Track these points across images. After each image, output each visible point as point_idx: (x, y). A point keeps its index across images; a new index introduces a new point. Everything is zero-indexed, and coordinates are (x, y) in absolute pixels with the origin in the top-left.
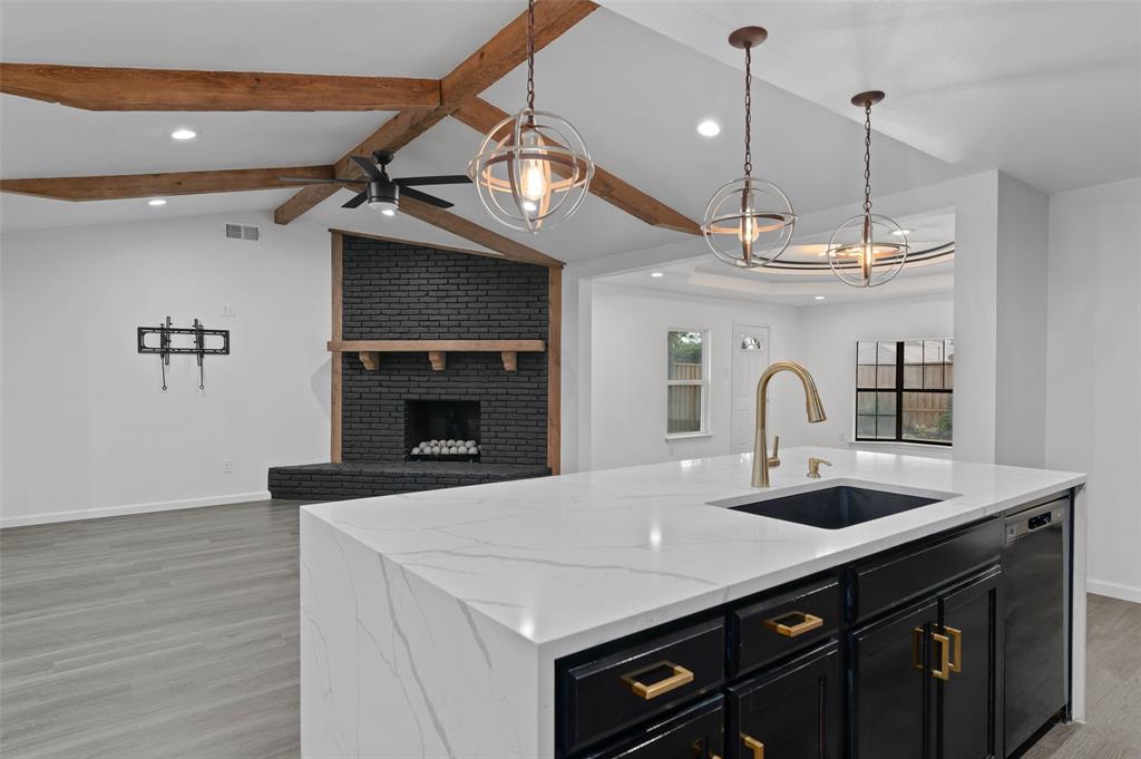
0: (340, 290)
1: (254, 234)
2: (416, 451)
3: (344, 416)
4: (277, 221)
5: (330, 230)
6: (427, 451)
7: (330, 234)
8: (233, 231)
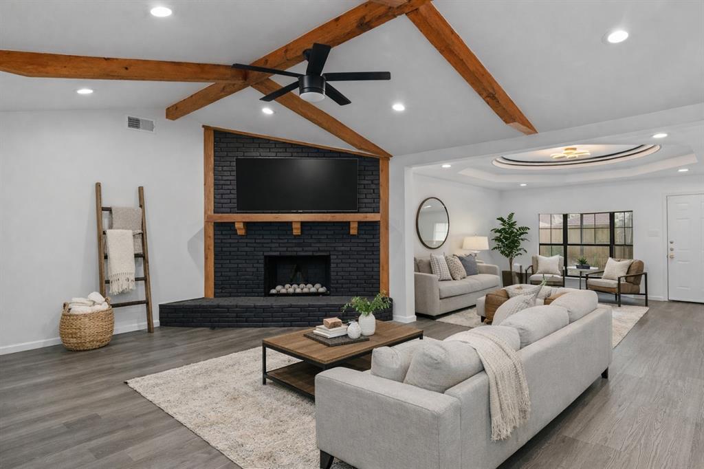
0: (211, 174)
1: (150, 126)
2: (273, 291)
3: (215, 268)
4: (168, 116)
5: (203, 126)
6: (283, 291)
7: (203, 129)
8: (134, 123)
